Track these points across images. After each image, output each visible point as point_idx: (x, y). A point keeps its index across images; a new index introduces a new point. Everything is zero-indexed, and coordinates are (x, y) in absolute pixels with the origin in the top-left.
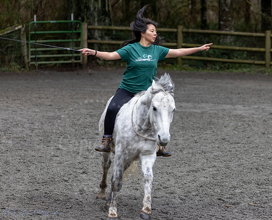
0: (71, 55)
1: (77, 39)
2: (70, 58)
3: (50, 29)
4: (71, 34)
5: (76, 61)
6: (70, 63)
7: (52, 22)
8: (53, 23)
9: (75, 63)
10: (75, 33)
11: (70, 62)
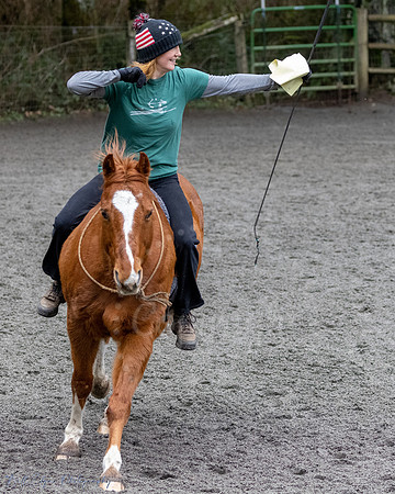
0: (335, 74)
1: (348, 41)
2: (333, 80)
3: (293, 23)
4: (336, 32)
5: (345, 87)
6: (333, 91)
7: (296, 8)
8: (298, 11)
9: (343, 90)
10: (343, 30)
11: (334, 87)
